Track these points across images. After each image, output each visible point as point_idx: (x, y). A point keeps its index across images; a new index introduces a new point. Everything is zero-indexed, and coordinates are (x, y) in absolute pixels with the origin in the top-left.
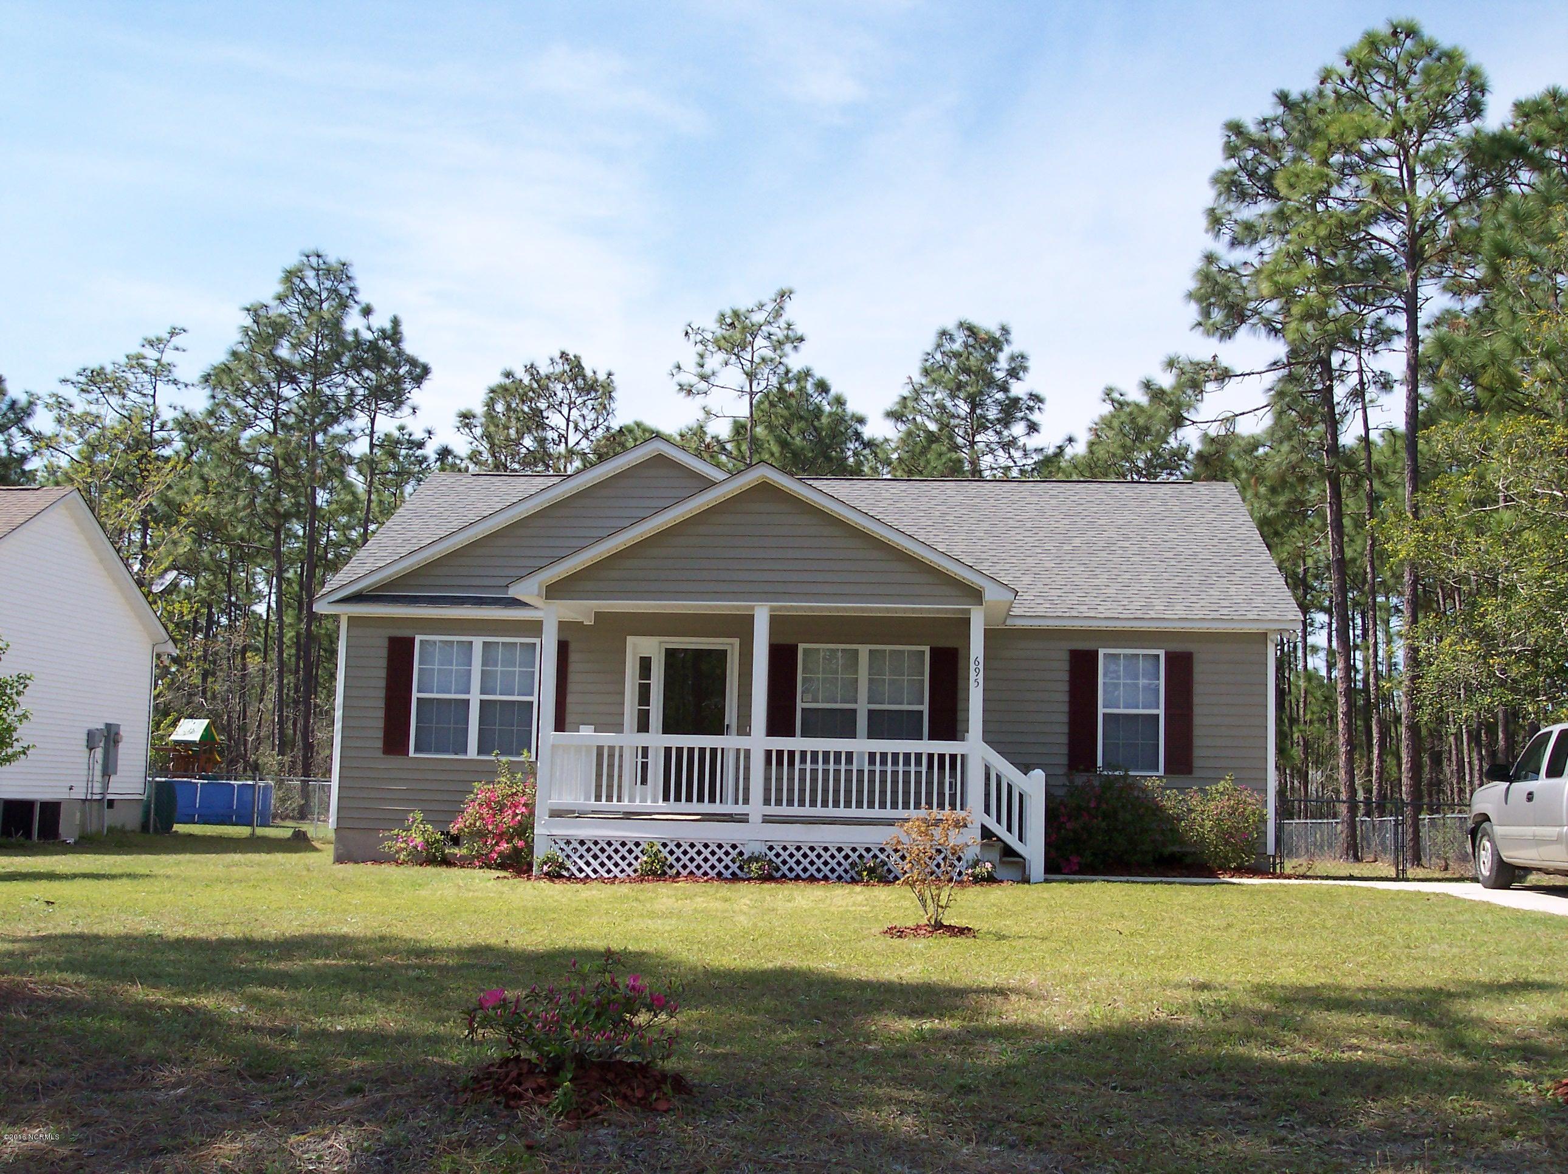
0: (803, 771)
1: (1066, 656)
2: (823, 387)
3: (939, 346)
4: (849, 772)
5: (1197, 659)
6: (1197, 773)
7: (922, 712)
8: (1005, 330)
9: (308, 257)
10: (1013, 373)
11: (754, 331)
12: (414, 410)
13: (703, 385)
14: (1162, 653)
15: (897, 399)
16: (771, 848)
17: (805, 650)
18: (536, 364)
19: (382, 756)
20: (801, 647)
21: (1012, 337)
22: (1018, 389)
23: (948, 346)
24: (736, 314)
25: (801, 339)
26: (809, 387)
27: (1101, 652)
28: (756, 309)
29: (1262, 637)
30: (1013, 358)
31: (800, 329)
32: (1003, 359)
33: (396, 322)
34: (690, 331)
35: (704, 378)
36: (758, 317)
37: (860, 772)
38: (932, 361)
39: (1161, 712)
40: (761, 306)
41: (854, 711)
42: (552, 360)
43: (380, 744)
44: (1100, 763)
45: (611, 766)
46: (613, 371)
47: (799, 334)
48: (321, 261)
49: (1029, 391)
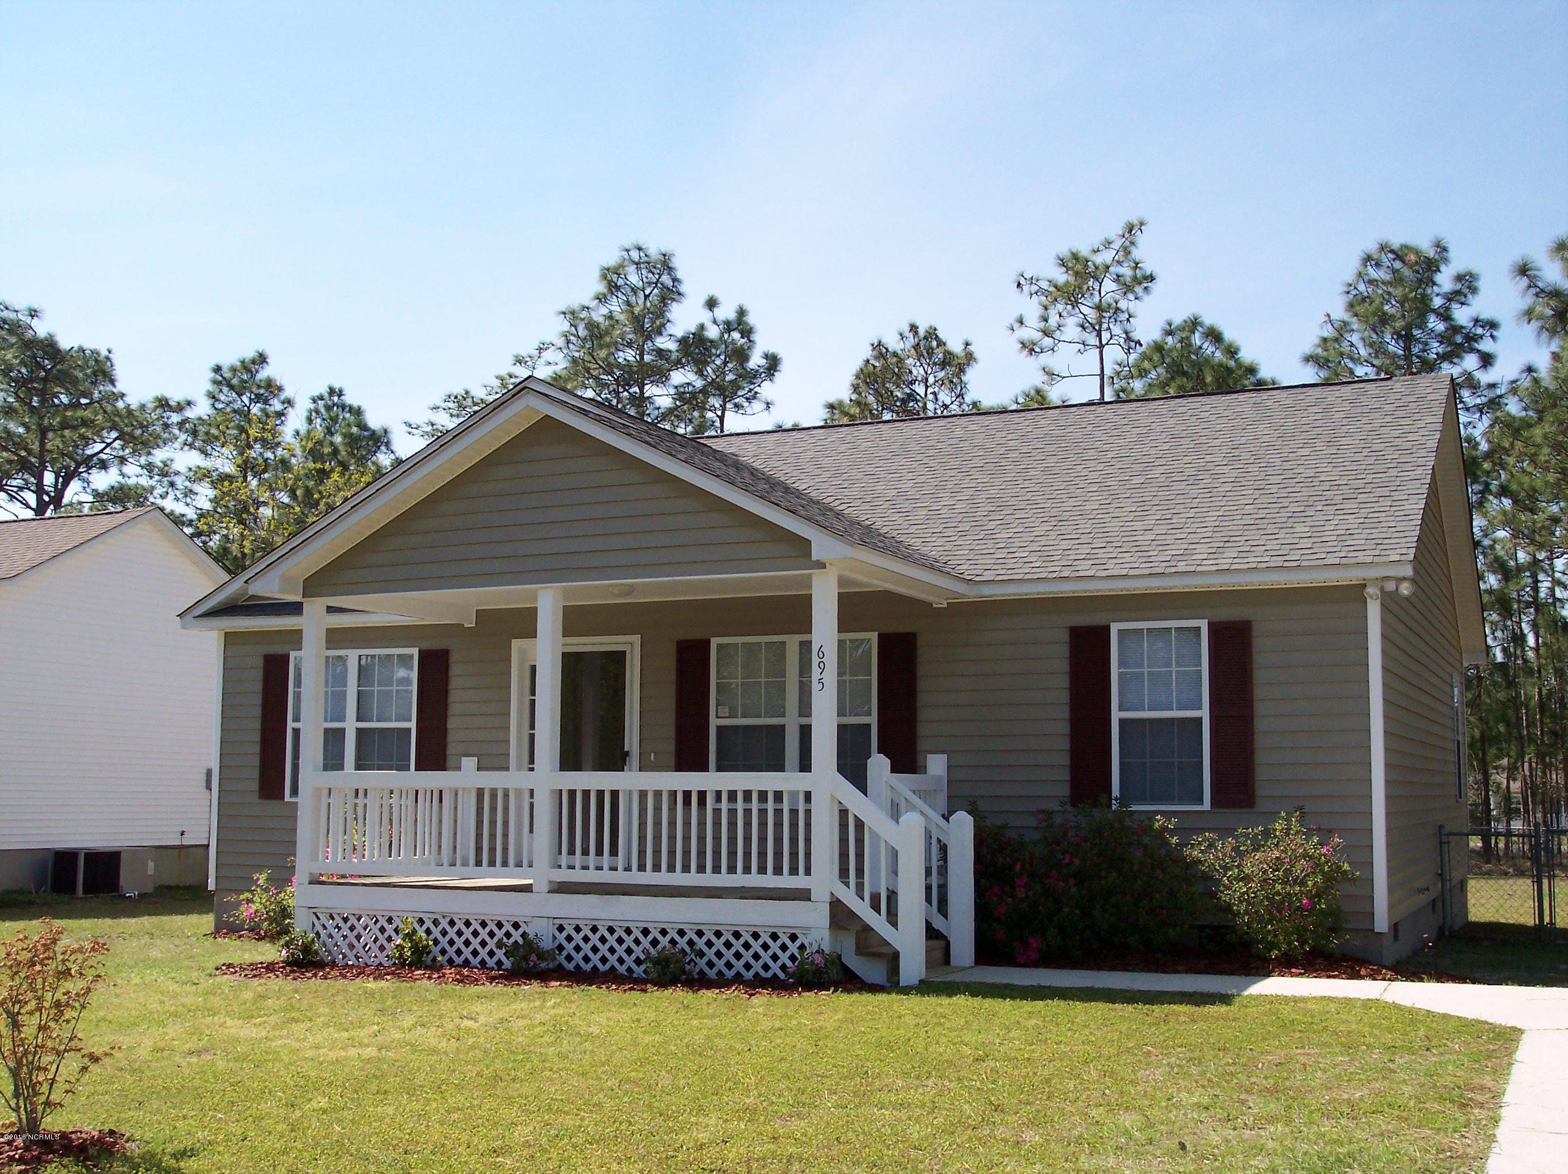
0: (717, 812)
1: (1065, 636)
2: (1214, 335)
3: (1360, 275)
4: (778, 812)
5: (1258, 629)
6: (1262, 805)
7: (869, 726)
8: (1442, 248)
9: (628, 251)
10: (1456, 296)
11: (1098, 274)
12: (768, 405)
13: (1047, 342)
14: (1203, 624)
15: (1317, 341)
16: (561, 929)
17: (720, 647)
18: (884, 341)
19: (258, 800)
20: (714, 642)
21: (1452, 254)
22: (1462, 315)
23: (1373, 273)
24: (1075, 256)
25: (1151, 278)
26: (1197, 339)
27: (1115, 628)
28: (1101, 248)
29: (1356, 593)
30: (1459, 278)
31: (1148, 267)
32: (1445, 280)
33: (742, 313)
34: (1023, 281)
35: (1046, 333)
36: (1105, 257)
37: (794, 812)
38: (1354, 292)
39: (1204, 713)
40: (1108, 244)
41: (782, 728)
42: (901, 335)
43: (255, 786)
44: (1116, 791)
45: (493, 809)
46: (970, 340)
47: (1148, 273)
48: (642, 254)
49: (1475, 315)
